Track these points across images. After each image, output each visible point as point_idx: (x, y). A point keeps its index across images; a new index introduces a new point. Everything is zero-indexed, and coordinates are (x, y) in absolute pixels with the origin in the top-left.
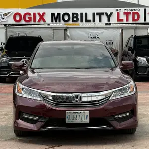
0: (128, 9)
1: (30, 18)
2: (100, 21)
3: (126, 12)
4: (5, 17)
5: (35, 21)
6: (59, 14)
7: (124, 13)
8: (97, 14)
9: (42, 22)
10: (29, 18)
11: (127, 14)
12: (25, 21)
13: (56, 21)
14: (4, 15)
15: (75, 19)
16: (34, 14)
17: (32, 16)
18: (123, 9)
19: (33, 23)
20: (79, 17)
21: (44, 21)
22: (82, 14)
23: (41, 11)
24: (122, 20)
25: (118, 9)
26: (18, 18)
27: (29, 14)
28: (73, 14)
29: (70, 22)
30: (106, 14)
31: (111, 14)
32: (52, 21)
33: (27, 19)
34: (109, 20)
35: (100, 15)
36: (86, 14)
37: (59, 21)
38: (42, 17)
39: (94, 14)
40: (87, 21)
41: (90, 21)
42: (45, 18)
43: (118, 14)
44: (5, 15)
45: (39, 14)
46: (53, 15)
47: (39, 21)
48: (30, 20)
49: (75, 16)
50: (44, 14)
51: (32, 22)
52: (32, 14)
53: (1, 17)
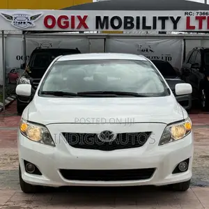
0: (202, 11)
2: (163, 27)
3: (199, 15)
4: (32, 21)
5: (73, 27)
6: (106, 18)
7: (197, 18)
8: (160, 18)
9: (82, 29)
10: (64, 22)
11: (200, 19)
12: (60, 26)
13: (102, 27)
14: (31, 18)
15: (129, 25)
16: (73, 18)
17: (70, 21)
18: (194, 12)
19: (71, 30)
20: (135, 22)
21: (86, 27)
22: (138, 18)
23: (82, 13)
24: (194, 27)
25: (189, 11)
26: (50, 23)
28: (126, 18)
29: (122, 29)
30: (172, 18)
31: (179, 18)
32: (97, 27)
34: (175, 27)
35: (163, 19)
36: (144, 19)
37: (107, 28)
38: (83, 21)
39: (155, 18)
40: (145, 27)
41: (149, 28)
42: (87, 22)
43: (188, 19)
44: (33, 18)
45: (79, 17)
46: (98, 18)
47: (79, 27)
48: (67, 26)
49: (129, 20)
50: (85, 17)
51: (69, 29)
52: (70, 18)
53: (26, 21)
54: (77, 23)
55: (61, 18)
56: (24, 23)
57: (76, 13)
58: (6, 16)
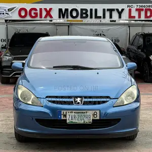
0: (141, 5)
2: (111, 17)
3: (138, 8)
4: (10, 13)
6: (66, 10)
7: (137, 10)
8: (108, 10)
9: (48, 18)
10: (34, 13)
11: (139, 10)
12: (31, 16)
13: (63, 17)
14: (8, 10)
15: (84, 15)
16: (41, 9)
17: (38, 12)
20: (89, 13)
21: (51, 17)
22: (91, 10)
23: (48, 6)
24: (134, 17)
25: (130, 5)
26: (23, 14)
27: (35, 9)
28: (82, 10)
29: (79, 18)
30: (117, 10)
31: (123, 10)
32: (60, 17)
33: (33, 15)
34: (120, 17)
35: (111, 11)
36: (96, 10)
37: (67, 17)
39: (104, 10)
40: (96, 17)
41: (100, 17)
42: (52, 13)
43: (130, 10)
44: (10, 10)
45: (46, 9)
46: (60, 10)
48: (36, 16)
49: (84, 12)
50: (51, 9)
51: (38, 18)
52: (38, 9)
53: (5, 12)
55: (31, 10)
56: (3, 14)
57: (43, 6)
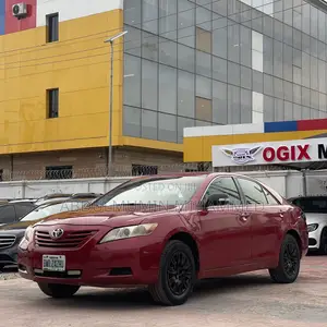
1: (287, 154)
4: (252, 155)
5: (293, 158)
13: (325, 157)
19: (291, 161)
21: (308, 157)
26: (269, 155)
27: (286, 148)
32: (320, 157)
38: (304, 151)
44: (252, 152)
46: (321, 147)
47: (300, 158)
48: (287, 158)
52: (290, 148)
53: (246, 155)
54: (298, 153)
55: (280, 149)
56: (244, 157)
57: (296, 143)
58: (227, 151)
